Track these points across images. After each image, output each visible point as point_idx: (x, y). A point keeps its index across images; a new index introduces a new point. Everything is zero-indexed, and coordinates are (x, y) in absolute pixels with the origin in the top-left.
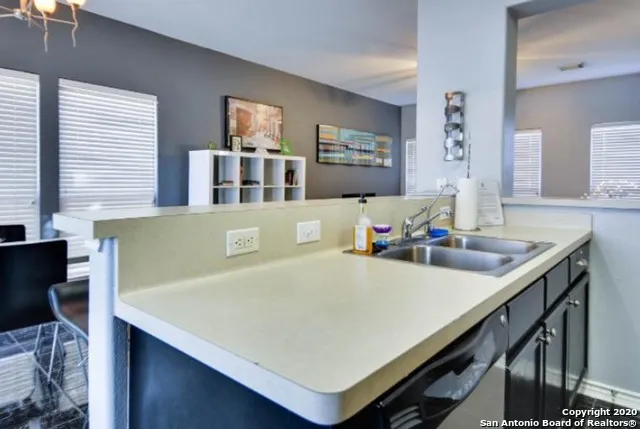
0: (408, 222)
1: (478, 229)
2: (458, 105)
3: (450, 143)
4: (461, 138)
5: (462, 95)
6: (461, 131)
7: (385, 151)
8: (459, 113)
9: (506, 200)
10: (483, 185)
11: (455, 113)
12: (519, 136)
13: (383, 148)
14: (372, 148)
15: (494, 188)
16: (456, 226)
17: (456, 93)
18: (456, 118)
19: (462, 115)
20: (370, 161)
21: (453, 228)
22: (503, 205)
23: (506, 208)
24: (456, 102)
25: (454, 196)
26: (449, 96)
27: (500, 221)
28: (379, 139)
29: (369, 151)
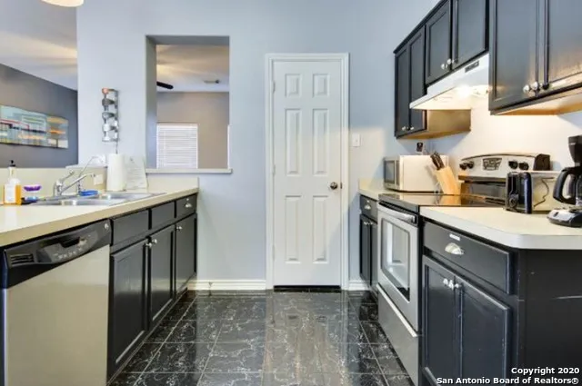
0: (58, 184)
1: (124, 190)
2: (113, 99)
3: (107, 127)
4: (116, 124)
5: (117, 93)
6: (116, 119)
7: (58, 132)
8: (113, 106)
9: (150, 170)
10: (132, 160)
11: (110, 104)
12: (160, 128)
13: (57, 129)
14: (44, 129)
15: (140, 163)
16: (108, 189)
17: (112, 90)
18: (111, 109)
19: (116, 107)
20: (40, 141)
21: (106, 191)
22: (147, 174)
23: (149, 177)
24: (111, 96)
25: (106, 167)
26: (105, 91)
27: (145, 185)
28: (51, 120)
29: (40, 132)
